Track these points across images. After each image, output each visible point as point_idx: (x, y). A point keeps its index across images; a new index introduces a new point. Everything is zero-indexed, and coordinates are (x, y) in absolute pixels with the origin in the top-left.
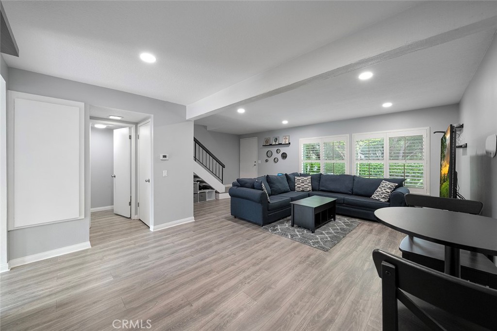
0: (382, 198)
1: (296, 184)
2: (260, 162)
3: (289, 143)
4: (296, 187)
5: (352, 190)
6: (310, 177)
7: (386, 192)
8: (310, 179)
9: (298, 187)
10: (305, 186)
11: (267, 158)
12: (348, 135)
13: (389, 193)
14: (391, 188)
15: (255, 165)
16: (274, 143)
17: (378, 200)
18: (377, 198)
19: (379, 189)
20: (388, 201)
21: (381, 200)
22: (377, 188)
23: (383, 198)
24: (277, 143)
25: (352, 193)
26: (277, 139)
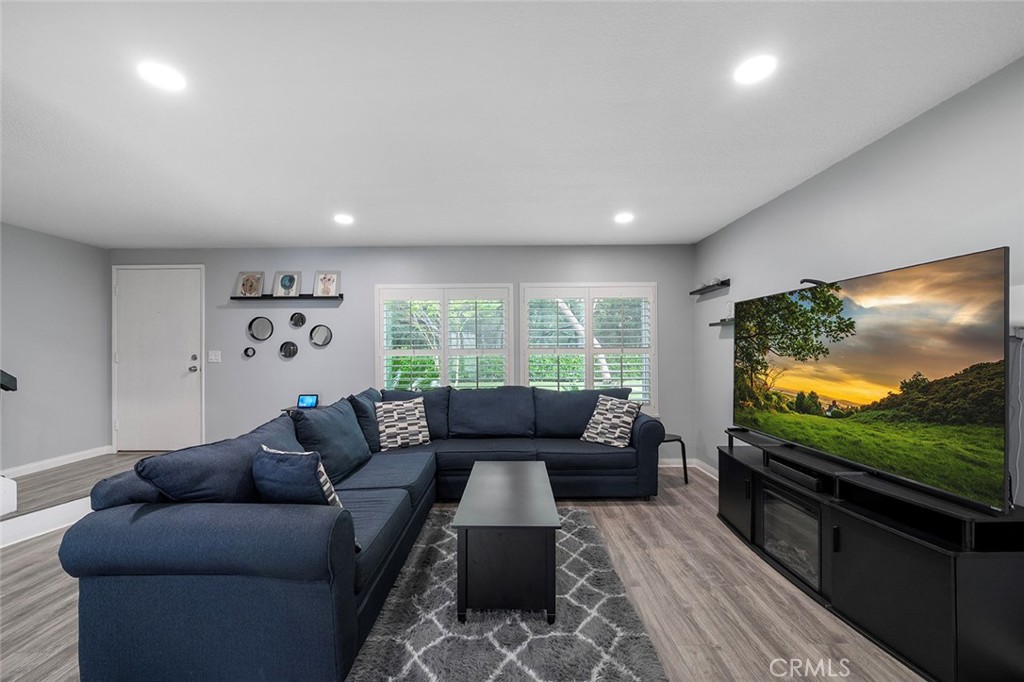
0: (615, 438)
1: (381, 428)
2: (216, 356)
3: (341, 296)
4: (383, 437)
5: (535, 424)
6: (420, 400)
7: (624, 422)
8: (421, 408)
9: (390, 436)
10: (410, 428)
11: (251, 344)
12: (511, 286)
13: (629, 424)
14: (633, 413)
15: (193, 369)
16: (280, 292)
17: (606, 444)
18: (600, 440)
19: (598, 417)
20: (631, 444)
21: (616, 443)
22: (592, 415)
23: (619, 437)
24: (293, 293)
25: (536, 432)
26: (292, 279)
